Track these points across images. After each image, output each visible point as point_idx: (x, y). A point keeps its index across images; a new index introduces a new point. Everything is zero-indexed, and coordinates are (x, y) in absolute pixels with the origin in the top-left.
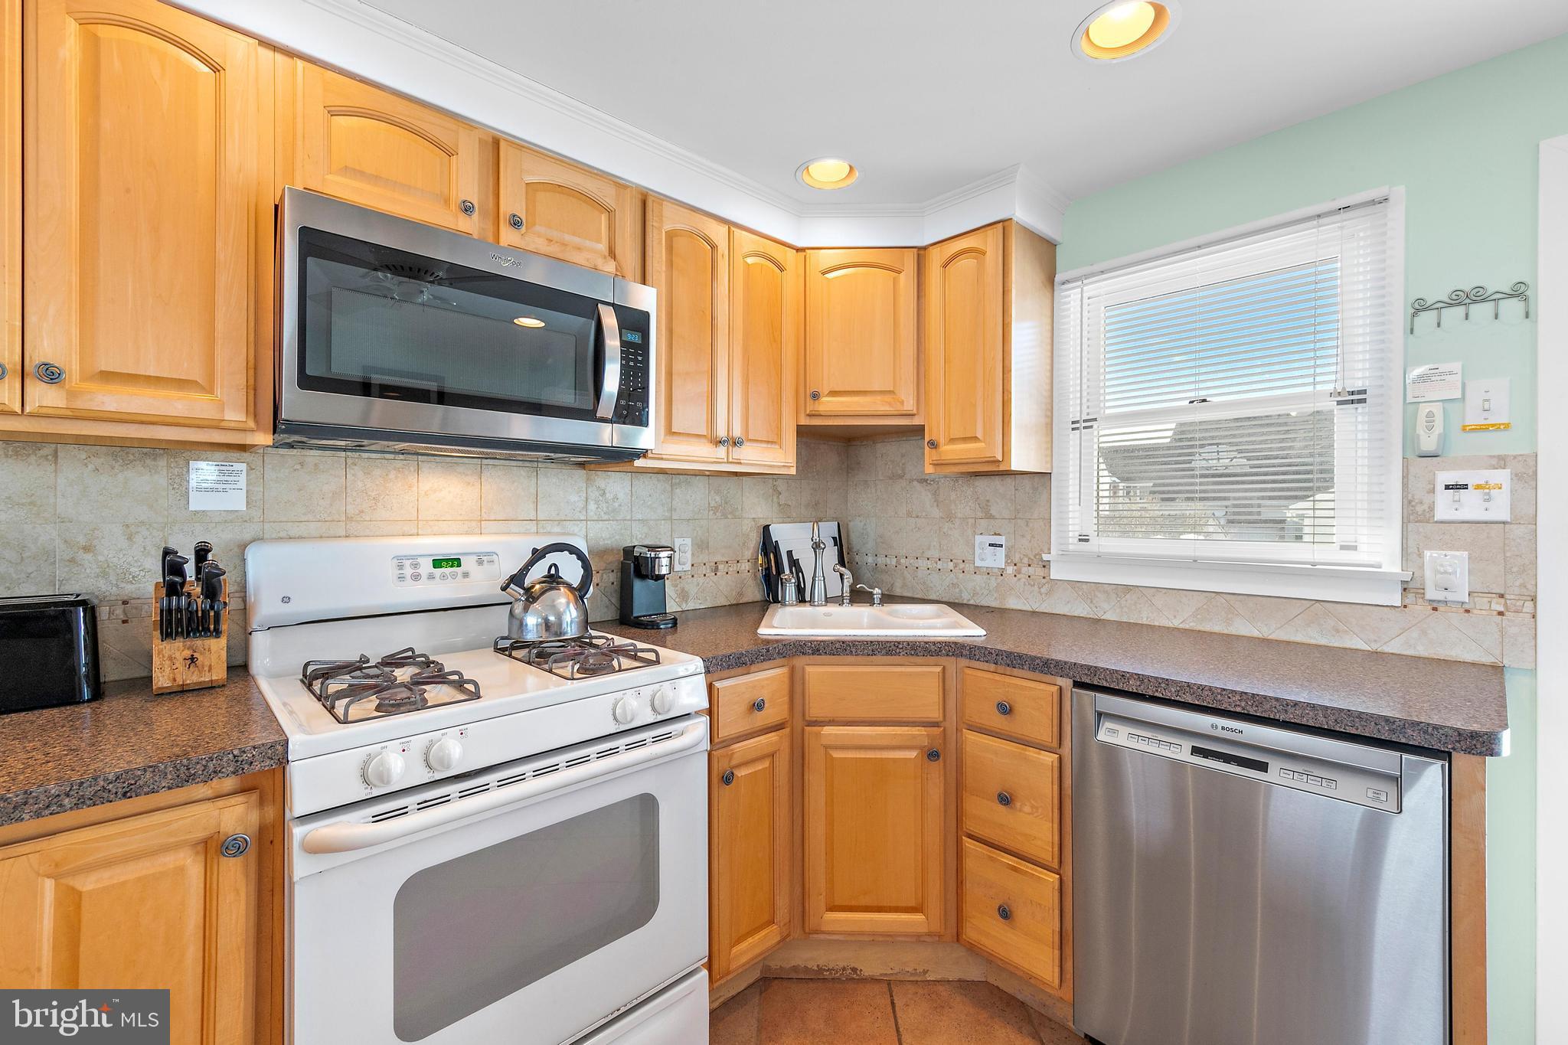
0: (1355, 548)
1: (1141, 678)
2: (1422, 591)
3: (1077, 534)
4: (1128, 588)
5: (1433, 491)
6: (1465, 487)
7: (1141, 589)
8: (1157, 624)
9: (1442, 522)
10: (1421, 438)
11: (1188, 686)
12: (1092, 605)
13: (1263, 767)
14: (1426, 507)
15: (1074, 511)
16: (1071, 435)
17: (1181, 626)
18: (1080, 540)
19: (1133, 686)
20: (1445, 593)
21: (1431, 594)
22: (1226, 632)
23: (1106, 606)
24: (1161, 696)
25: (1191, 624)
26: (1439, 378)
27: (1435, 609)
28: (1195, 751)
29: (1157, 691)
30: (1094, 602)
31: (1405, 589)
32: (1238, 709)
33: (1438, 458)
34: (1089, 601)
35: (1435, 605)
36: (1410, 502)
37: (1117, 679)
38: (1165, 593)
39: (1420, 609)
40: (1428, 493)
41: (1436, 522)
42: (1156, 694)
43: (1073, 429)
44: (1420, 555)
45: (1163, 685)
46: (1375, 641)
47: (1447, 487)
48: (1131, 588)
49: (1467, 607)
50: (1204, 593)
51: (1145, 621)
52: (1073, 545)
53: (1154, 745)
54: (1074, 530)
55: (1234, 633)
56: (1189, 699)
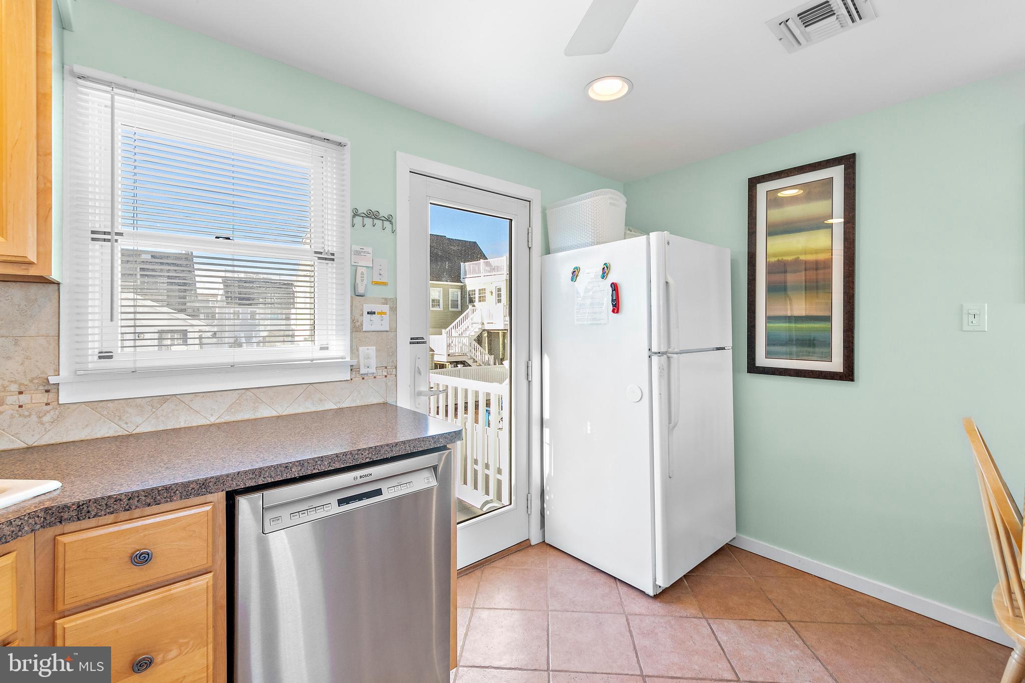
0: (327, 348)
1: (301, 463)
2: (358, 370)
3: (97, 351)
4: (164, 399)
5: (362, 315)
6: (374, 313)
7: (178, 396)
8: (194, 424)
9: (366, 332)
10: (359, 285)
11: (337, 456)
12: (120, 423)
13: (378, 492)
14: (359, 323)
15: (94, 327)
16: (90, 247)
17: (217, 421)
18: (100, 357)
19: (295, 473)
20: (368, 369)
21: (363, 371)
22: (253, 417)
23: (139, 420)
24: (318, 471)
25: (226, 418)
26: (364, 254)
27: (363, 379)
28: (341, 502)
29: (314, 469)
30: (124, 418)
31: (351, 370)
32: (368, 460)
33: (363, 297)
34: (117, 418)
35: (363, 376)
36: (353, 321)
37: (281, 471)
38: (203, 396)
39: (358, 379)
40: (360, 316)
41: (364, 332)
42: (315, 471)
43: (93, 239)
44: (358, 350)
45: (319, 463)
46: (339, 402)
47: (368, 313)
48: (168, 397)
49: (375, 375)
50: (237, 391)
51: (183, 425)
52: (93, 363)
53: (312, 513)
54: (94, 347)
55: (259, 416)
56: (338, 465)
